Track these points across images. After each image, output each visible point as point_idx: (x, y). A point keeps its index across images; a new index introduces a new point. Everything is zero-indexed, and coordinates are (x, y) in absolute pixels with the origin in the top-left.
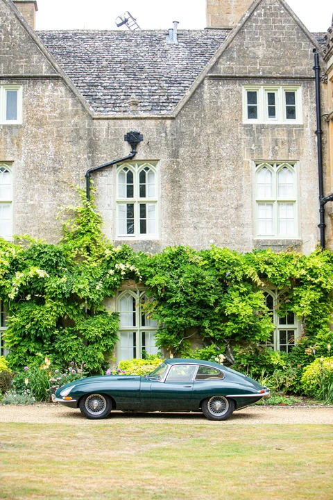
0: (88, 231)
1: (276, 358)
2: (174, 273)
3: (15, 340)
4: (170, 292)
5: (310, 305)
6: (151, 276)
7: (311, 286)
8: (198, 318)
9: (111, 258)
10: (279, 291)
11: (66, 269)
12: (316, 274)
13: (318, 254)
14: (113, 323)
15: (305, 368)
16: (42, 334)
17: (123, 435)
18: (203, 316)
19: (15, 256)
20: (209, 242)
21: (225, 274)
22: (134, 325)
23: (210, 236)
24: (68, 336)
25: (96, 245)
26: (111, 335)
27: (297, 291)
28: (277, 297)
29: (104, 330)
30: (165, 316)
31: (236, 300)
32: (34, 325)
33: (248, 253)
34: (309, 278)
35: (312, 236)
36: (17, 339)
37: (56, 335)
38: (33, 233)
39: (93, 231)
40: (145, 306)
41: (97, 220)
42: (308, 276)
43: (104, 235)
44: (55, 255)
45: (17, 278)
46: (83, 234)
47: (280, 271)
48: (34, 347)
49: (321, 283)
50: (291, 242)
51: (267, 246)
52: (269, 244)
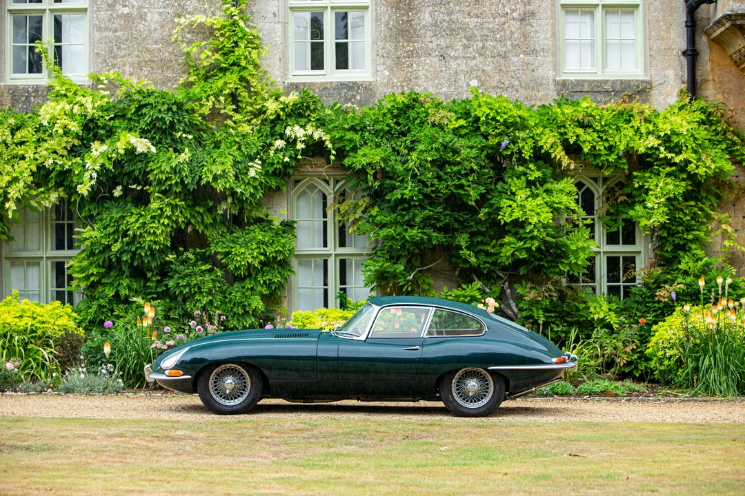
0: (234, 64)
1: (601, 308)
2: (401, 144)
3: (92, 274)
4: (391, 178)
5: (665, 205)
6: (355, 149)
7: (668, 169)
8: (445, 229)
9: (279, 116)
10: (605, 179)
11: (190, 137)
12: (677, 145)
13: (681, 108)
14: (283, 241)
15: (655, 327)
16: (143, 262)
18: (456, 226)
19: (90, 111)
20: (468, 85)
21: (499, 144)
22: (325, 245)
23: (470, 73)
24: (195, 265)
25: (250, 92)
26: (281, 264)
27: (641, 178)
28: (601, 191)
29: (264, 254)
30: (383, 226)
31: (521, 195)
32: (128, 244)
33: (544, 106)
34: (663, 153)
35: (671, 73)
36: (95, 271)
37: (171, 263)
38: (127, 69)
39: (243, 63)
40: (344, 207)
41: (252, 43)
42: (662, 149)
43: (265, 72)
44: (169, 109)
45: (95, 153)
46: (224, 70)
47: (606, 140)
48: (129, 288)
49: (687, 162)
50: (630, 84)
51: (581, 92)
52: (585, 90)
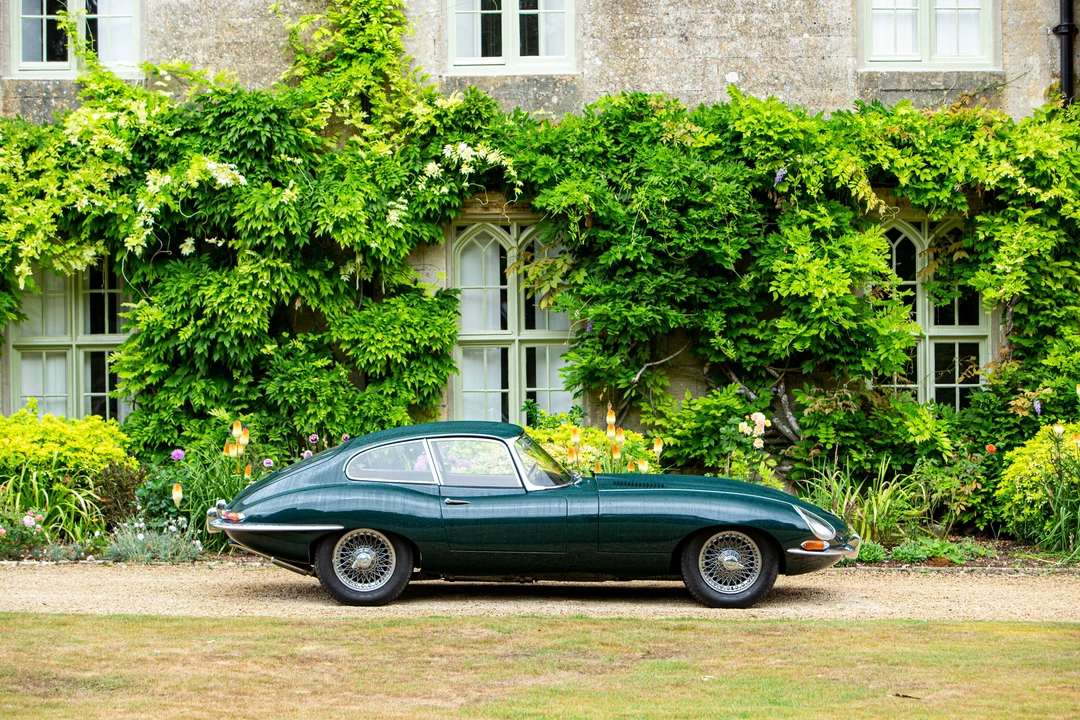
0: (363, 49)
1: (923, 424)
2: (620, 173)
3: (149, 373)
4: (607, 228)
5: (1023, 269)
6: (552, 183)
7: (1031, 213)
8: (689, 305)
9: (433, 129)
10: (933, 225)
11: (299, 161)
12: (1044, 175)
13: (1052, 115)
14: (440, 321)
15: (1008, 455)
16: (227, 355)
17: (442, 649)
18: (706, 299)
19: (143, 120)
20: (724, 81)
21: (772, 174)
22: (504, 326)
23: (726, 62)
24: (306, 358)
25: (388, 91)
26: (436, 356)
27: (988, 225)
28: (926, 242)
29: (413, 343)
30: (593, 300)
31: (803, 253)
32: (204, 328)
33: (840, 113)
34: (1023, 187)
35: (1034, 61)
36: (154, 368)
37: (271, 357)
38: (200, 56)
39: (378, 47)
40: (534, 271)
41: (392, 15)
42: (1021, 181)
43: (412, 61)
44: (266, 120)
45: (152, 189)
46: (349, 58)
47: (935, 167)
48: (206, 395)
49: (1060, 201)
50: (971, 79)
51: (896, 90)
52: (903, 87)
